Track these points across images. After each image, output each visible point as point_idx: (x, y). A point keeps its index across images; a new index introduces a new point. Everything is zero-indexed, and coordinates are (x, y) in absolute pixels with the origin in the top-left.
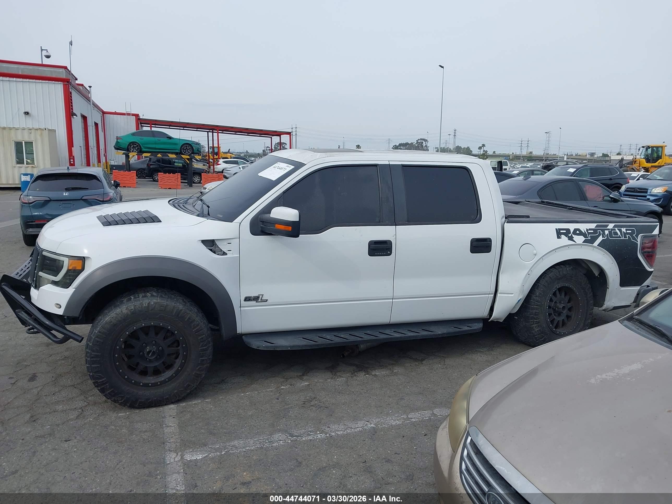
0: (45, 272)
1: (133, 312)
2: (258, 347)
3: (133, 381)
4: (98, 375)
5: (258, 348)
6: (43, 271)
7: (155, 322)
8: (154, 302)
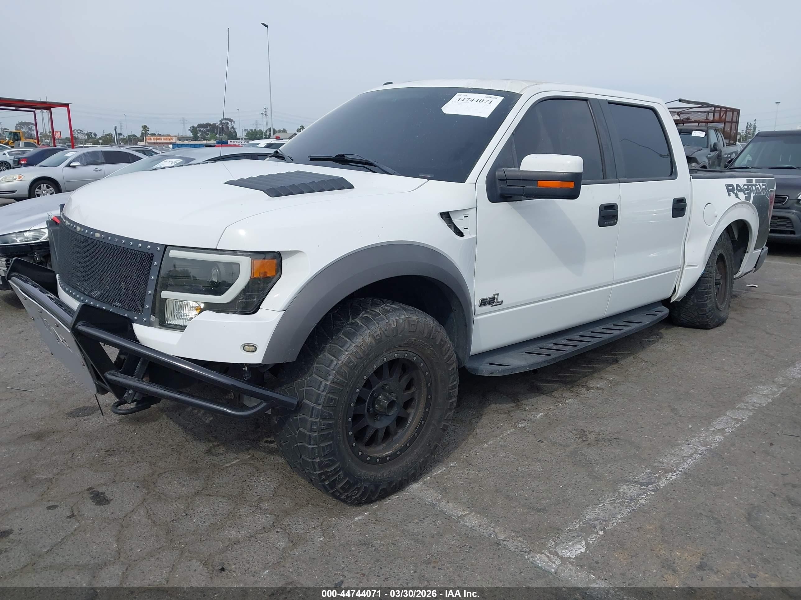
0: (170, 290)
1: (379, 339)
2: (492, 373)
3: (368, 459)
4: (329, 460)
5: (491, 375)
6: (168, 289)
7: (399, 352)
8: (403, 319)
